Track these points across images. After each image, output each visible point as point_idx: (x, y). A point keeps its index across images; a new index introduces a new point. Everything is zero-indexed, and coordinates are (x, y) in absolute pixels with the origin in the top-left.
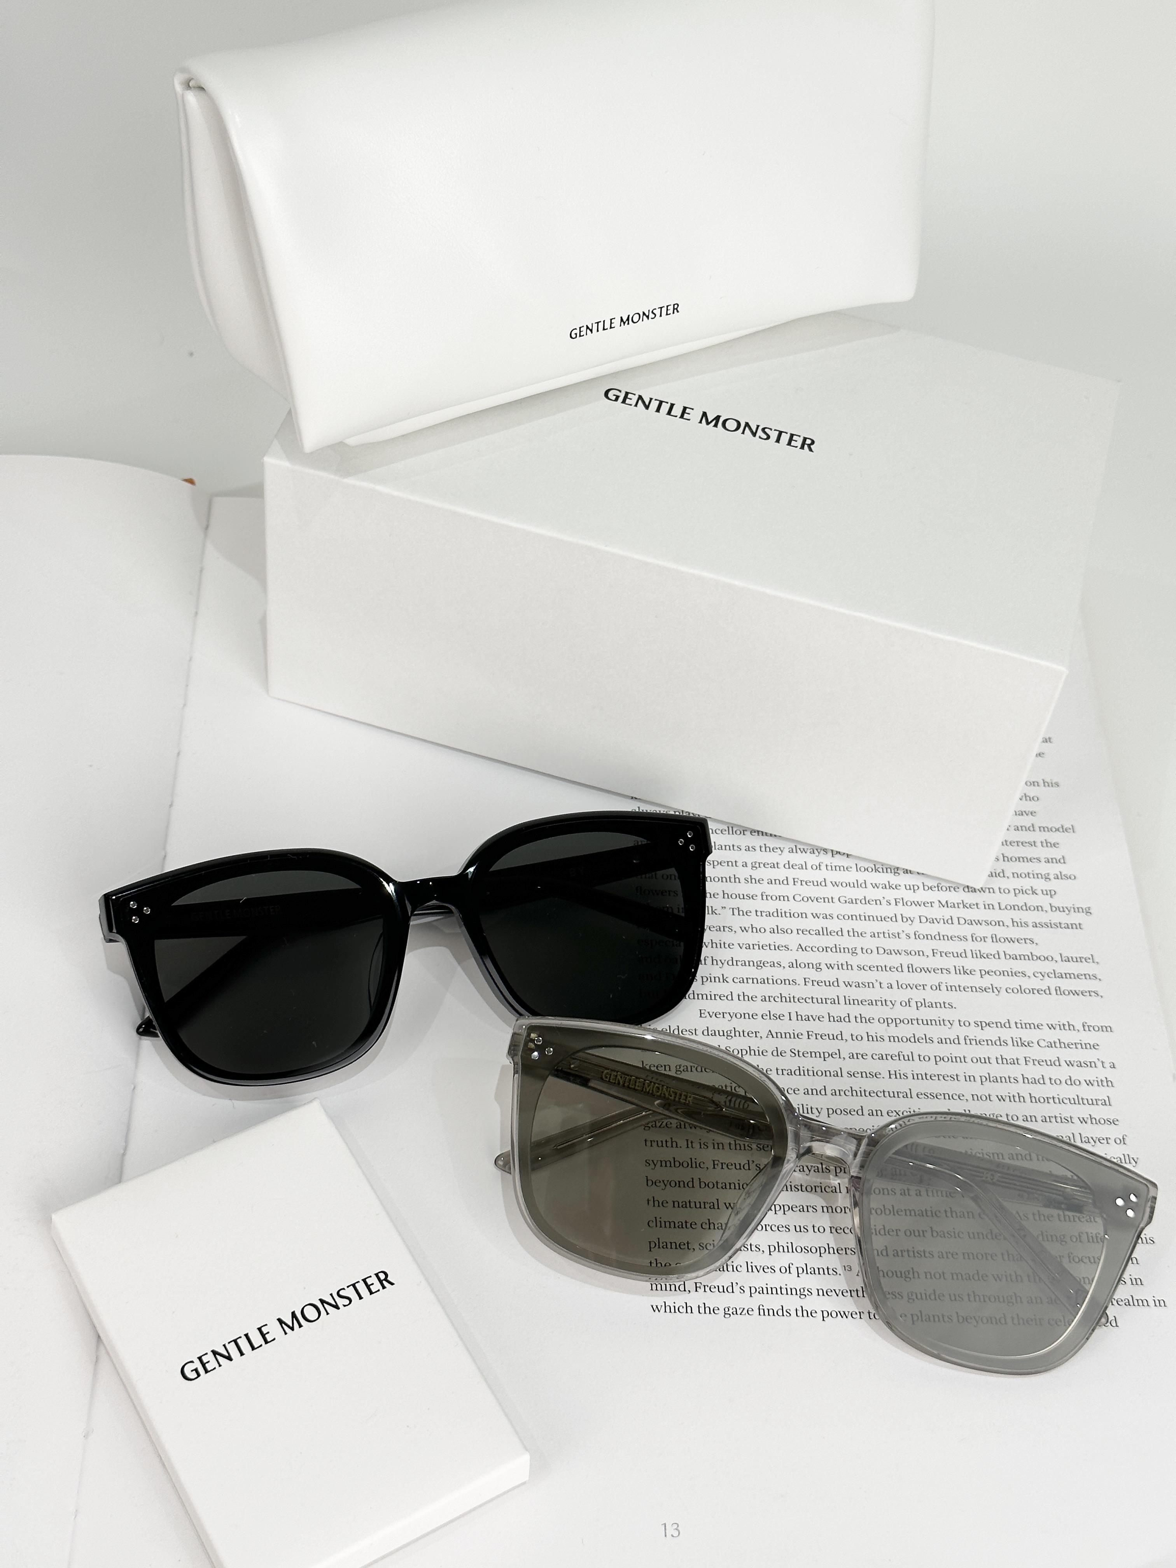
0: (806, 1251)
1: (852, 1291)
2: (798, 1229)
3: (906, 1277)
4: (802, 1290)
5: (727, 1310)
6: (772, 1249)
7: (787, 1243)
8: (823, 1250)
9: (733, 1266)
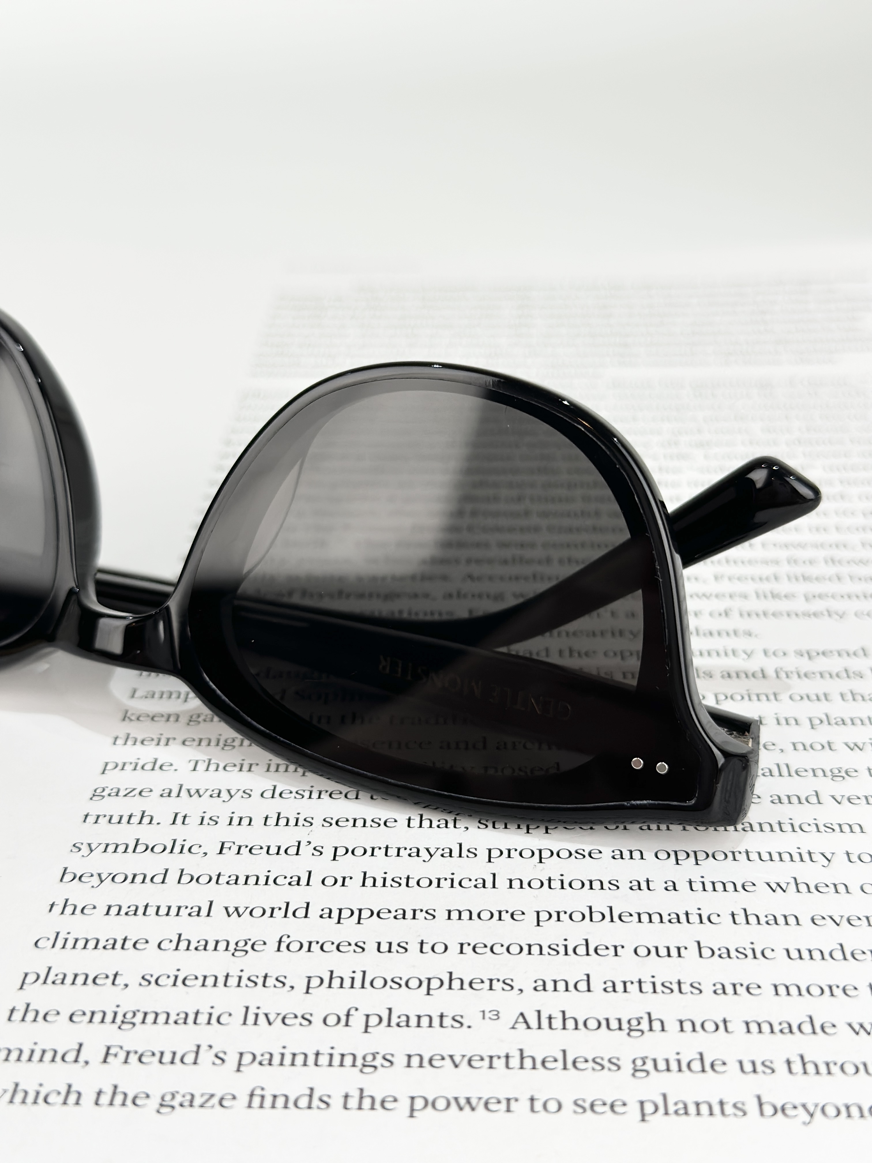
0: (396, 986)
1: (495, 1060)
2: (384, 947)
3: (631, 1030)
4: (369, 1058)
5: (168, 1098)
6: (315, 982)
7: (354, 972)
8: (435, 983)
9: (210, 1014)
